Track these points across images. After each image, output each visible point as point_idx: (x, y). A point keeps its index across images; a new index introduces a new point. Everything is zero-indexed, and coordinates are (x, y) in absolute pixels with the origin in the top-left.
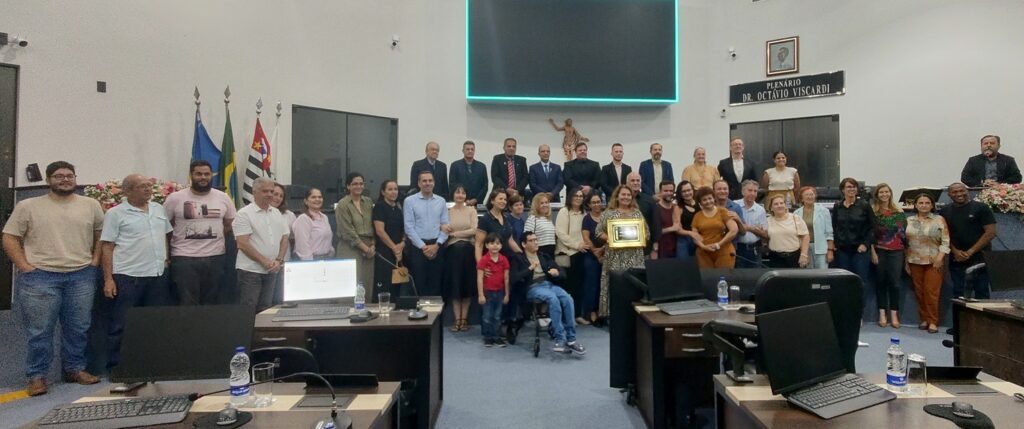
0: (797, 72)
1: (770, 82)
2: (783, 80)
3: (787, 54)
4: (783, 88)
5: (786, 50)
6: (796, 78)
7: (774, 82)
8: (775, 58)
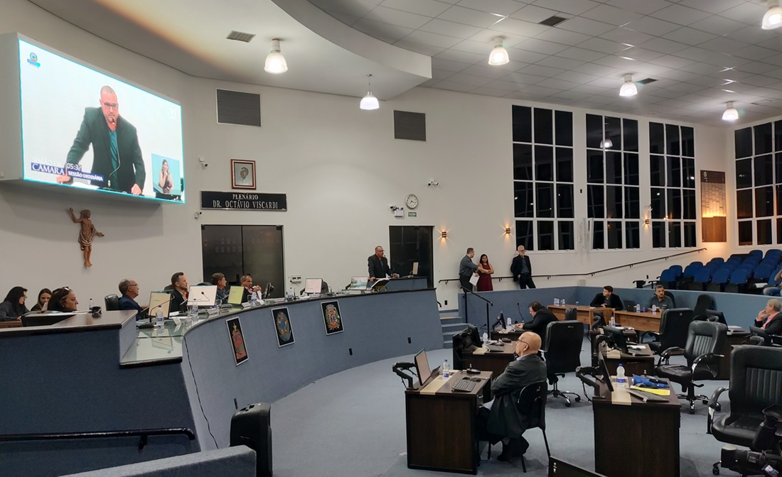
0: (255, 189)
1: (235, 193)
2: (245, 194)
3: (247, 174)
4: (246, 200)
5: (246, 170)
6: (255, 194)
7: (238, 194)
8: (238, 174)
